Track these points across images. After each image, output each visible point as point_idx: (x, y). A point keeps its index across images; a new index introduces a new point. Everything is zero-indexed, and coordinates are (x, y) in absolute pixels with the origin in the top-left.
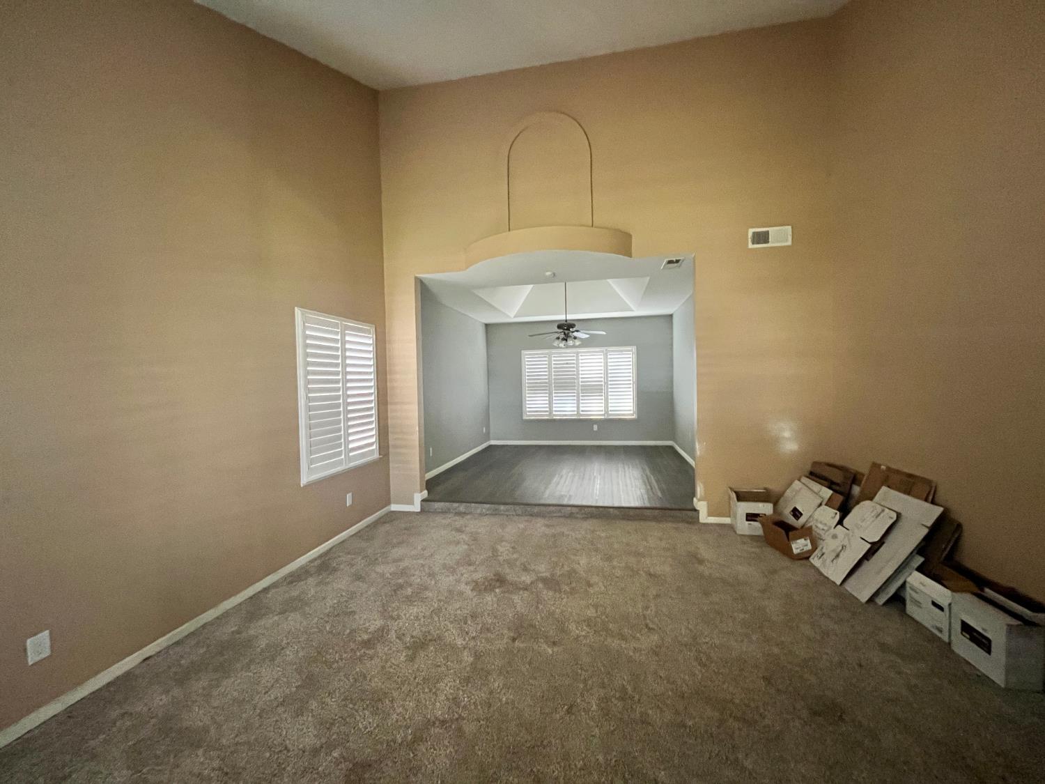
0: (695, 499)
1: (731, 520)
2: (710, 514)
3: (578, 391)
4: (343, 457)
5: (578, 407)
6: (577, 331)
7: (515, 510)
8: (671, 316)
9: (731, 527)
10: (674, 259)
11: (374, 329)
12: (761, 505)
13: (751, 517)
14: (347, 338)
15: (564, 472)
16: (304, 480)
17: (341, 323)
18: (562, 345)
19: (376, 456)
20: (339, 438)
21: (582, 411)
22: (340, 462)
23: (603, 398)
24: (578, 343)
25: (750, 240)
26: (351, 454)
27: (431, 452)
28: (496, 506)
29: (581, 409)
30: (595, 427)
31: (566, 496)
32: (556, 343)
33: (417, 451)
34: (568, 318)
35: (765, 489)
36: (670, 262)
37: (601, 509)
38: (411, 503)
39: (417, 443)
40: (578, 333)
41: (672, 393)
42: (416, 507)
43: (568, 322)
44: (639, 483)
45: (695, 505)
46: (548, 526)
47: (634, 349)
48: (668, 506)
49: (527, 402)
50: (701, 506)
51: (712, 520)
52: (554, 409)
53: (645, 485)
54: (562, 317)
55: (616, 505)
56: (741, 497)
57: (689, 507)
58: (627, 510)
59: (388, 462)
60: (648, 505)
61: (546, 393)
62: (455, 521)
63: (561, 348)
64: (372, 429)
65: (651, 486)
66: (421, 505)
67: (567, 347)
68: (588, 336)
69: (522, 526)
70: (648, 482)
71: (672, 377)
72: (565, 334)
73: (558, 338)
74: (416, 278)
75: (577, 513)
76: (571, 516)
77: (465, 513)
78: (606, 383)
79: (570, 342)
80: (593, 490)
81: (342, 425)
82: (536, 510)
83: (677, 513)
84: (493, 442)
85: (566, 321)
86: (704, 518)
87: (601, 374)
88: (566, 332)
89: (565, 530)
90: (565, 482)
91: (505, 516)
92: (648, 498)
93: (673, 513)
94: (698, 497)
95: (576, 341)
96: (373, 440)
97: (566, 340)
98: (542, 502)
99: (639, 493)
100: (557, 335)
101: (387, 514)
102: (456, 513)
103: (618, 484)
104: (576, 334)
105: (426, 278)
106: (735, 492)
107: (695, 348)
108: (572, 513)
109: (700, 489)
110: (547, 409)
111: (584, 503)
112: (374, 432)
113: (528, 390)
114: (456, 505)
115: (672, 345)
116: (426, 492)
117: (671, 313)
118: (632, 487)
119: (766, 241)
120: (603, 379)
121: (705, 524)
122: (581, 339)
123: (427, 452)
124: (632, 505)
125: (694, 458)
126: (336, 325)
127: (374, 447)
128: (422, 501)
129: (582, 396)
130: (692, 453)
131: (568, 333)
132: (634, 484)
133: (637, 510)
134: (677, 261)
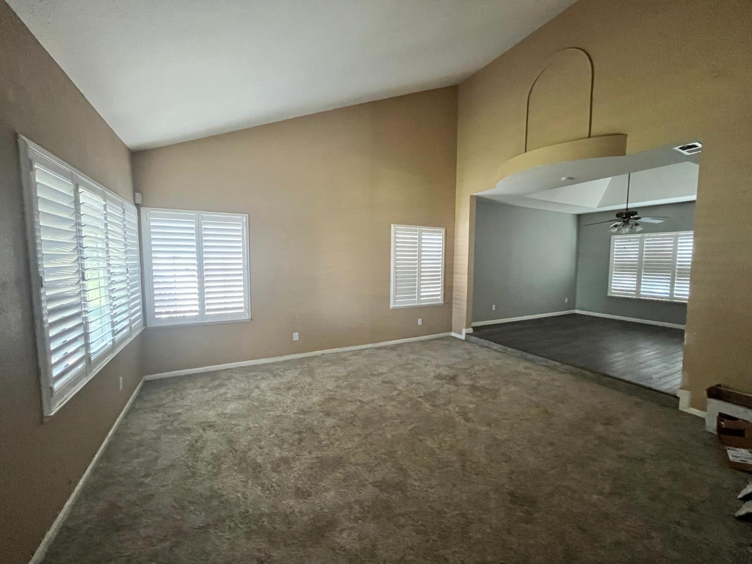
2: (693, 405)
4: (416, 299)
5: (672, 290)
6: (638, 218)
7: (516, 353)
11: (444, 230)
14: (423, 237)
16: (392, 306)
17: (420, 229)
19: (441, 302)
20: (415, 289)
22: (414, 302)
26: (422, 299)
28: (506, 348)
29: (675, 292)
33: (465, 303)
37: (579, 370)
38: (461, 334)
40: (639, 220)
42: (463, 337)
45: (676, 391)
49: (613, 284)
50: (682, 394)
51: (694, 412)
52: (642, 290)
58: (602, 377)
59: (451, 307)
61: (635, 274)
64: (439, 287)
66: (466, 336)
69: (509, 362)
72: (624, 221)
74: (471, 196)
79: (631, 229)
84: (577, 311)
85: (627, 209)
86: (684, 407)
88: (626, 220)
89: (535, 373)
91: (508, 355)
95: (637, 227)
96: (439, 293)
101: (447, 337)
104: (637, 221)
105: (482, 194)
108: (556, 366)
110: (635, 289)
113: (615, 271)
116: (471, 329)
121: (681, 412)
122: (643, 225)
126: (416, 231)
127: (440, 297)
128: (466, 334)
131: (629, 221)
133: (612, 379)
134: (693, 146)
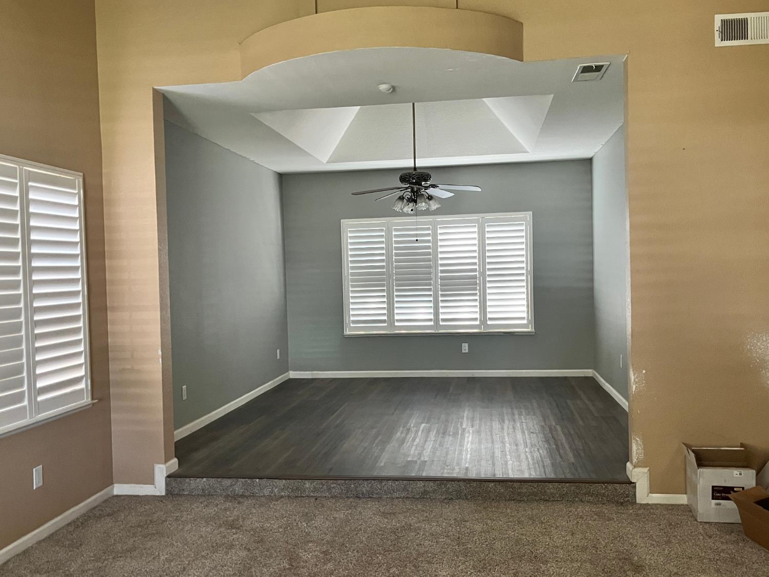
0: (628, 464)
1: (689, 499)
2: (653, 490)
3: (436, 287)
4: (26, 403)
5: (436, 314)
6: (434, 186)
7: (329, 489)
8: (590, 161)
9: (688, 510)
10: (593, 64)
11: (81, 180)
12: (736, 472)
13: (721, 493)
15: (412, 423)
17: (21, 170)
18: (408, 209)
19: (86, 400)
20: (18, 370)
21: (444, 320)
22: (21, 412)
23: (477, 298)
24: (434, 206)
25: (717, 34)
26: (40, 399)
27: (185, 393)
28: (297, 483)
29: (441, 317)
30: (465, 347)
31: (416, 462)
32: (398, 207)
33: (159, 391)
34: (417, 165)
35: (742, 445)
36: (586, 70)
37: (475, 484)
38: (151, 481)
39: (159, 376)
40: (436, 189)
41: (591, 289)
42: (158, 488)
43: (418, 171)
44: (537, 439)
45: (628, 473)
46: (384, 515)
47: (529, 215)
48: (584, 476)
49: (351, 306)
50: (639, 475)
51: (657, 498)
52: (396, 317)
53: (547, 441)
54: (409, 163)
55: (499, 475)
56: (704, 459)
57: (619, 477)
58: (516, 485)
59: (107, 411)
60: (552, 476)
61: (383, 291)
62: (226, 509)
63: (408, 215)
64: (77, 355)
65: (557, 445)
66: (167, 484)
67: (417, 213)
68: (452, 194)
69: (341, 515)
70: (550, 438)
71: (592, 263)
72: (412, 191)
73: (401, 198)
74: (155, 92)
75: (434, 491)
76: (424, 496)
77: (242, 496)
78: (483, 274)
79: (422, 205)
80: (460, 453)
81: (24, 347)
82: (365, 487)
83: (600, 488)
84: (293, 375)
85: (415, 168)
86: (644, 495)
87: (475, 257)
88: (415, 188)
89: (413, 520)
90: (414, 440)
91: (313, 500)
92: (553, 464)
93: (593, 488)
94: (635, 460)
95: (431, 202)
96: (81, 372)
97: (415, 202)
98: (375, 474)
99: (536, 455)
100: (399, 193)
101: (106, 501)
102: (227, 497)
103: (503, 443)
104: (431, 191)
105: (173, 93)
106: (693, 451)
107: (628, 214)
108: (425, 492)
109: (636, 448)
110: (385, 318)
111: (446, 474)
112: (81, 360)
113: (353, 286)
114: (227, 482)
115: (591, 208)
116: (175, 461)
117: (590, 156)
118: (526, 446)
119: (744, 36)
120: (477, 267)
121: (646, 506)
122: (440, 200)
123: (177, 392)
124: (526, 475)
125: (626, 396)
127: (82, 386)
128: (168, 477)
129: (442, 295)
130: (624, 390)
131: (419, 189)
132: (528, 441)
133: (535, 485)
134: (598, 68)
